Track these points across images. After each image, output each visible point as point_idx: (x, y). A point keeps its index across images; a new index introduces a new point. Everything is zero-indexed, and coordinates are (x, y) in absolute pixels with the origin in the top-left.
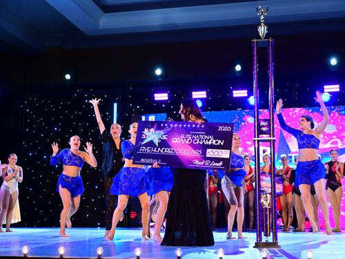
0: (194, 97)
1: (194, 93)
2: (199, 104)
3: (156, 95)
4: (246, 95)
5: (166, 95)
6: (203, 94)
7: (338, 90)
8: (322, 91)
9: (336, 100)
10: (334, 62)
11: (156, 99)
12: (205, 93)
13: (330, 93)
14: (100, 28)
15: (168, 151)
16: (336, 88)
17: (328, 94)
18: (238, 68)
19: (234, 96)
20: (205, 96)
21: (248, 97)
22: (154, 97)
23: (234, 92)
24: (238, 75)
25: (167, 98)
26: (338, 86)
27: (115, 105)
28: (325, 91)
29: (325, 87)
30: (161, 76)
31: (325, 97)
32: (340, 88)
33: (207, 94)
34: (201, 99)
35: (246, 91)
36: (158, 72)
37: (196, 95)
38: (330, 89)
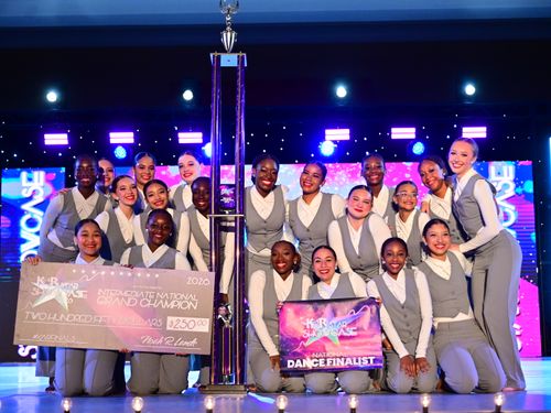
0: (112, 141)
1: (112, 135)
2: (121, 153)
3: (46, 136)
4: (200, 141)
5: (65, 136)
6: (128, 137)
7: (347, 137)
8: (322, 138)
9: (345, 154)
10: (341, 91)
11: (47, 142)
12: (131, 134)
13: (335, 142)
16: (343, 134)
17: (332, 144)
18: (188, 95)
19: (181, 141)
20: (132, 141)
21: (204, 144)
22: (44, 139)
23: (181, 135)
24: (188, 106)
25: (66, 142)
26: (347, 131)
28: (327, 137)
29: (328, 132)
30: (57, 104)
31: (327, 148)
32: (350, 134)
33: (135, 137)
34: (124, 145)
35: (200, 135)
36: (52, 96)
37: (116, 137)
38: (335, 136)
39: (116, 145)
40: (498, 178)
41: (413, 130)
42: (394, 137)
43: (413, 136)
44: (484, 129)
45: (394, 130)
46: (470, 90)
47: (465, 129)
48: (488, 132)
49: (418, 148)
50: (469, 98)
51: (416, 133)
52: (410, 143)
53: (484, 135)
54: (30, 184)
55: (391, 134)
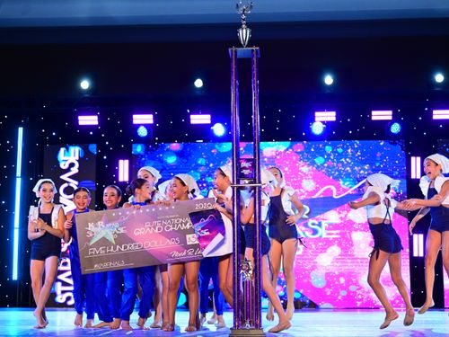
0: (135, 122)
1: (134, 116)
2: (143, 132)
3: (80, 118)
4: (209, 122)
5: (96, 118)
6: (148, 119)
7: (334, 119)
8: (313, 120)
9: (332, 133)
10: (329, 80)
11: (81, 123)
12: (151, 116)
13: (323, 122)
15: (132, 247)
16: (330, 116)
17: (321, 124)
18: (199, 83)
19: (193, 122)
20: (151, 122)
21: (212, 124)
22: (78, 121)
23: (192, 117)
24: (199, 93)
25: (96, 123)
26: (334, 113)
27: (21, 130)
28: (317, 119)
29: (317, 114)
30: (88, 91)
31: (317, 128)
32: (336, 116)
33: (154, 119)
34: (146, 126)
35: (208, 117)
36: (85, 84)
37: (138, 119)
38: (322, 119)
39: (139, 126)
41: (390, 112)
42: (373, 118)
43: (390, 118)
45: (374, 113)
46: (439, 78)
47: (435, 112)
49: (395, 128)
50: (438, 85)
51: (393, 115)
52: (387, 124)
54: (67, 158)
55: (371, 115)
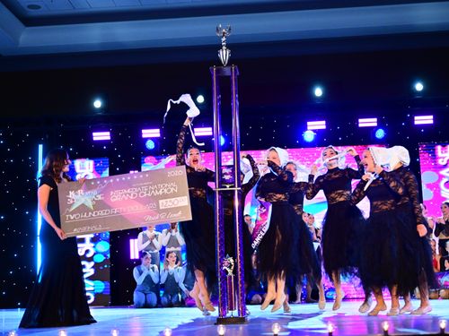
0: (144, 136)
1: (143, 131)
2: (150, 145)
3: (94, 134)
4: (211, 134)
5: (108, 133)
6: (155, 133)
7: (324, 127)
8: (305, 129)
9: (323, 140)
10: (318, 92)
11: (95, 139)
12: (158, 130)
13: (314, 131)
14: (20, 46)
16: (321, 125)
17: (313, 134)
18: (200, 99)
19: (197, 134)
20: (158, 135)
22: (92, 137)
23: (196, 130)
24: (200, 108)
25: (109, 138)
26: (324, 122)
27: (41, 147)
28: (309, 128)
29: (309, 123)
30: (101, 109)
31: (309, 136)
32: (326, 125)
33: (161, 133)
34: (153, 139)
35: (210, 129)
36: (98, 104)
37: (146, 133)
38: (315, 126)
39: (147, 139)
40: (444, 155)
41: (375, 120)
42: (360, 125)
43: (375, 124)
44: (431, 117)
45: (360, 120)
46: (419, 87)
47: (416, 118)
48: (434, 119)
49: (380, 134)
50: (419, 93)
51: (378, 122)
52: (373, 130)
53: (431, 122)
54: (82, 171)
55: (358, 123)
